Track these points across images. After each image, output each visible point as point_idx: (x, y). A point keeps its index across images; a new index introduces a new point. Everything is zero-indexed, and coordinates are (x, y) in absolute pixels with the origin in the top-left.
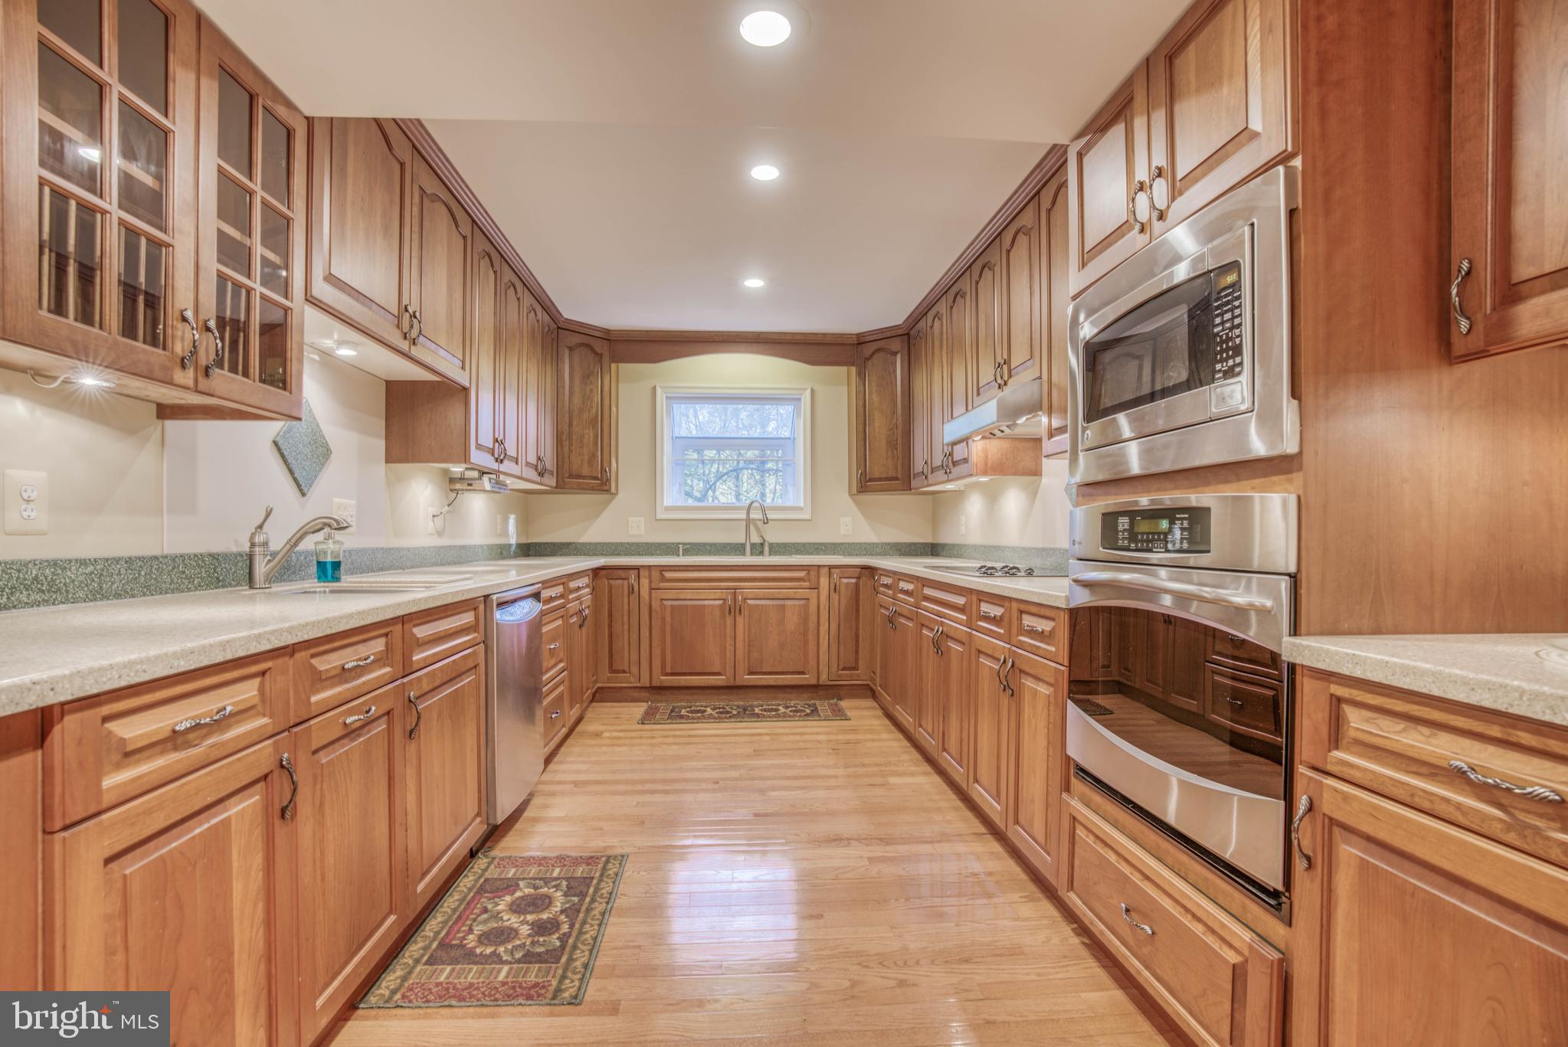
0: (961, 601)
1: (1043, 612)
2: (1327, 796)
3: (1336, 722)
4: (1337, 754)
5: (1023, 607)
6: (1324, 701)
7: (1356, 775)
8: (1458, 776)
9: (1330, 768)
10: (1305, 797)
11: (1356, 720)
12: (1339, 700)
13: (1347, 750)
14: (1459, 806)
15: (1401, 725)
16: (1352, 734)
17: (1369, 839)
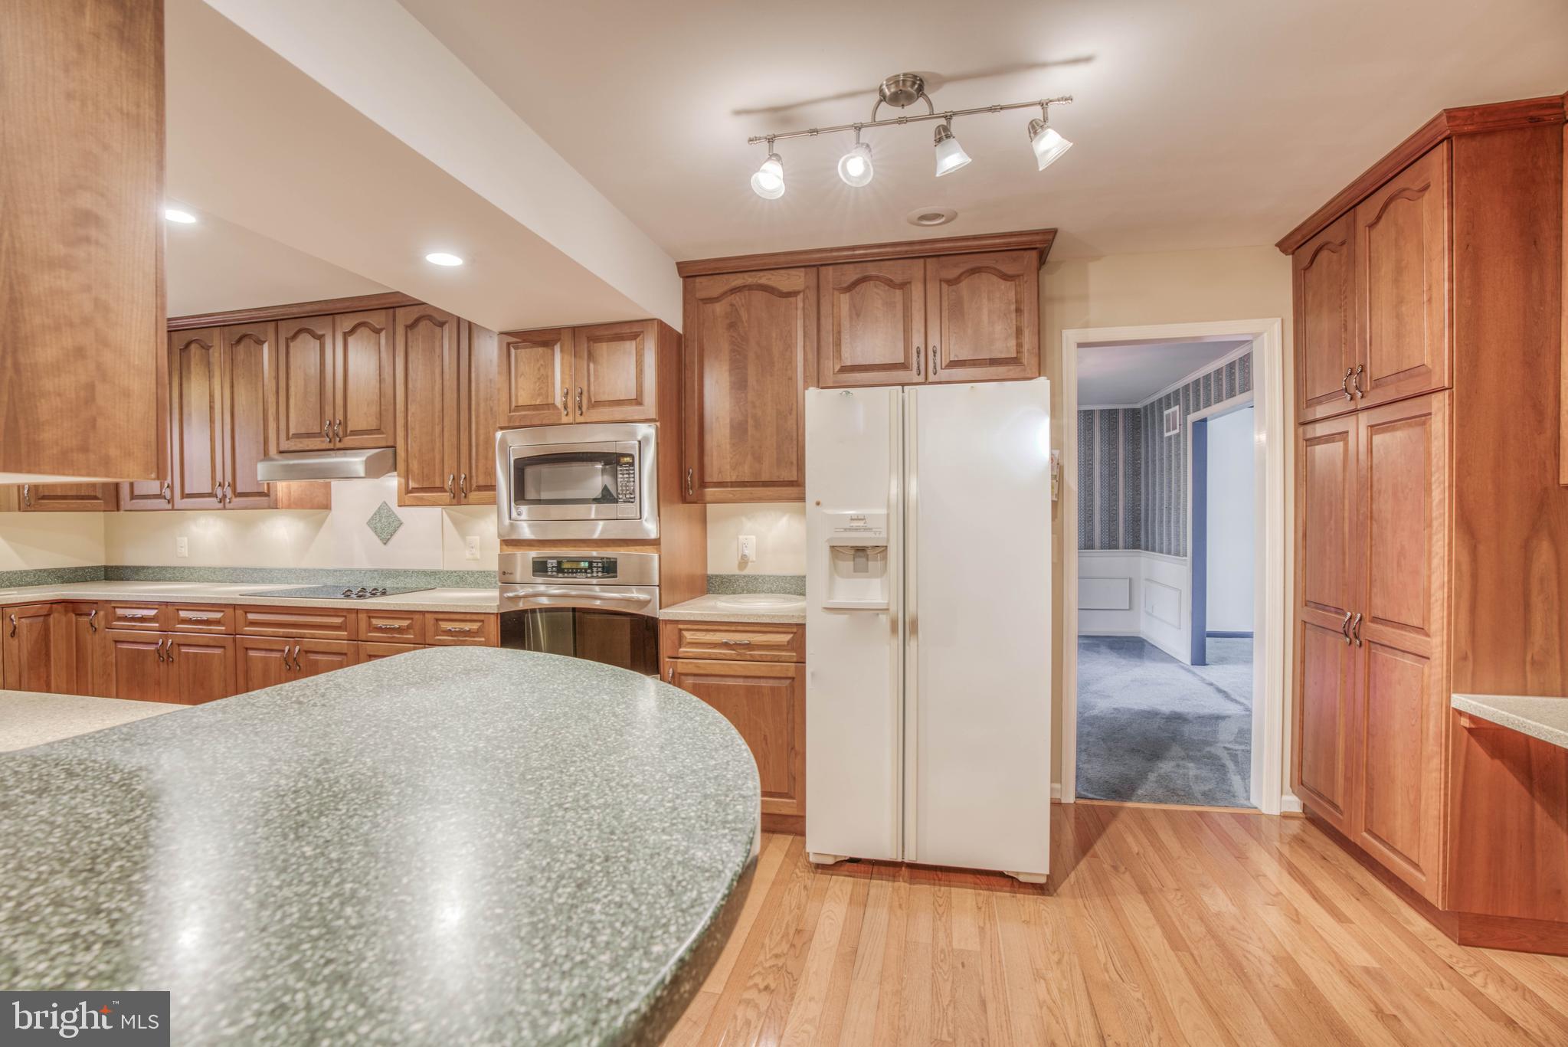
0: (338, 620)
1: (468, 617)
2: (679, 665)
3: (680, 637)
4: (681, 650)
5: (441, 616)
6: (676, 632)
7: (690, 655)
8: (726, 645)
9: (680, 655)
10: (671, 670)
11: (689, 636)
12: (681, 630)
13: (685, 647)
14: (724, 654)
15: (704, 633)
16: (688, 641)
17: (695, 675)
